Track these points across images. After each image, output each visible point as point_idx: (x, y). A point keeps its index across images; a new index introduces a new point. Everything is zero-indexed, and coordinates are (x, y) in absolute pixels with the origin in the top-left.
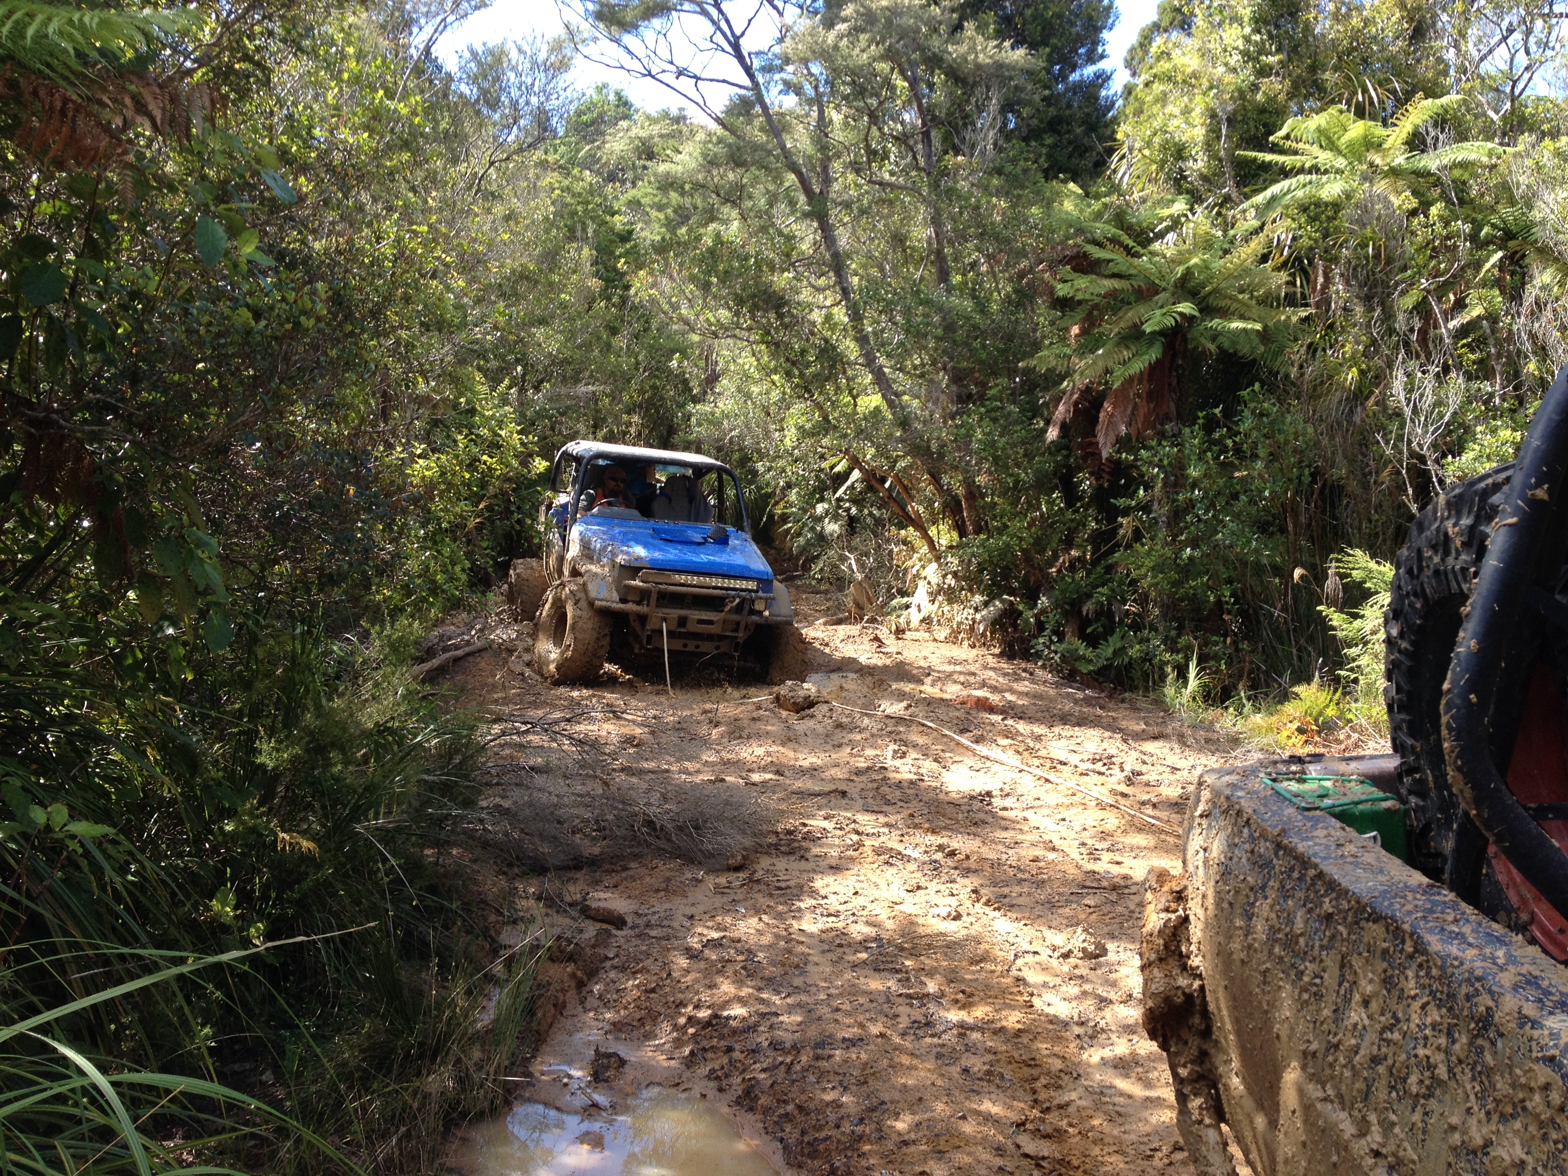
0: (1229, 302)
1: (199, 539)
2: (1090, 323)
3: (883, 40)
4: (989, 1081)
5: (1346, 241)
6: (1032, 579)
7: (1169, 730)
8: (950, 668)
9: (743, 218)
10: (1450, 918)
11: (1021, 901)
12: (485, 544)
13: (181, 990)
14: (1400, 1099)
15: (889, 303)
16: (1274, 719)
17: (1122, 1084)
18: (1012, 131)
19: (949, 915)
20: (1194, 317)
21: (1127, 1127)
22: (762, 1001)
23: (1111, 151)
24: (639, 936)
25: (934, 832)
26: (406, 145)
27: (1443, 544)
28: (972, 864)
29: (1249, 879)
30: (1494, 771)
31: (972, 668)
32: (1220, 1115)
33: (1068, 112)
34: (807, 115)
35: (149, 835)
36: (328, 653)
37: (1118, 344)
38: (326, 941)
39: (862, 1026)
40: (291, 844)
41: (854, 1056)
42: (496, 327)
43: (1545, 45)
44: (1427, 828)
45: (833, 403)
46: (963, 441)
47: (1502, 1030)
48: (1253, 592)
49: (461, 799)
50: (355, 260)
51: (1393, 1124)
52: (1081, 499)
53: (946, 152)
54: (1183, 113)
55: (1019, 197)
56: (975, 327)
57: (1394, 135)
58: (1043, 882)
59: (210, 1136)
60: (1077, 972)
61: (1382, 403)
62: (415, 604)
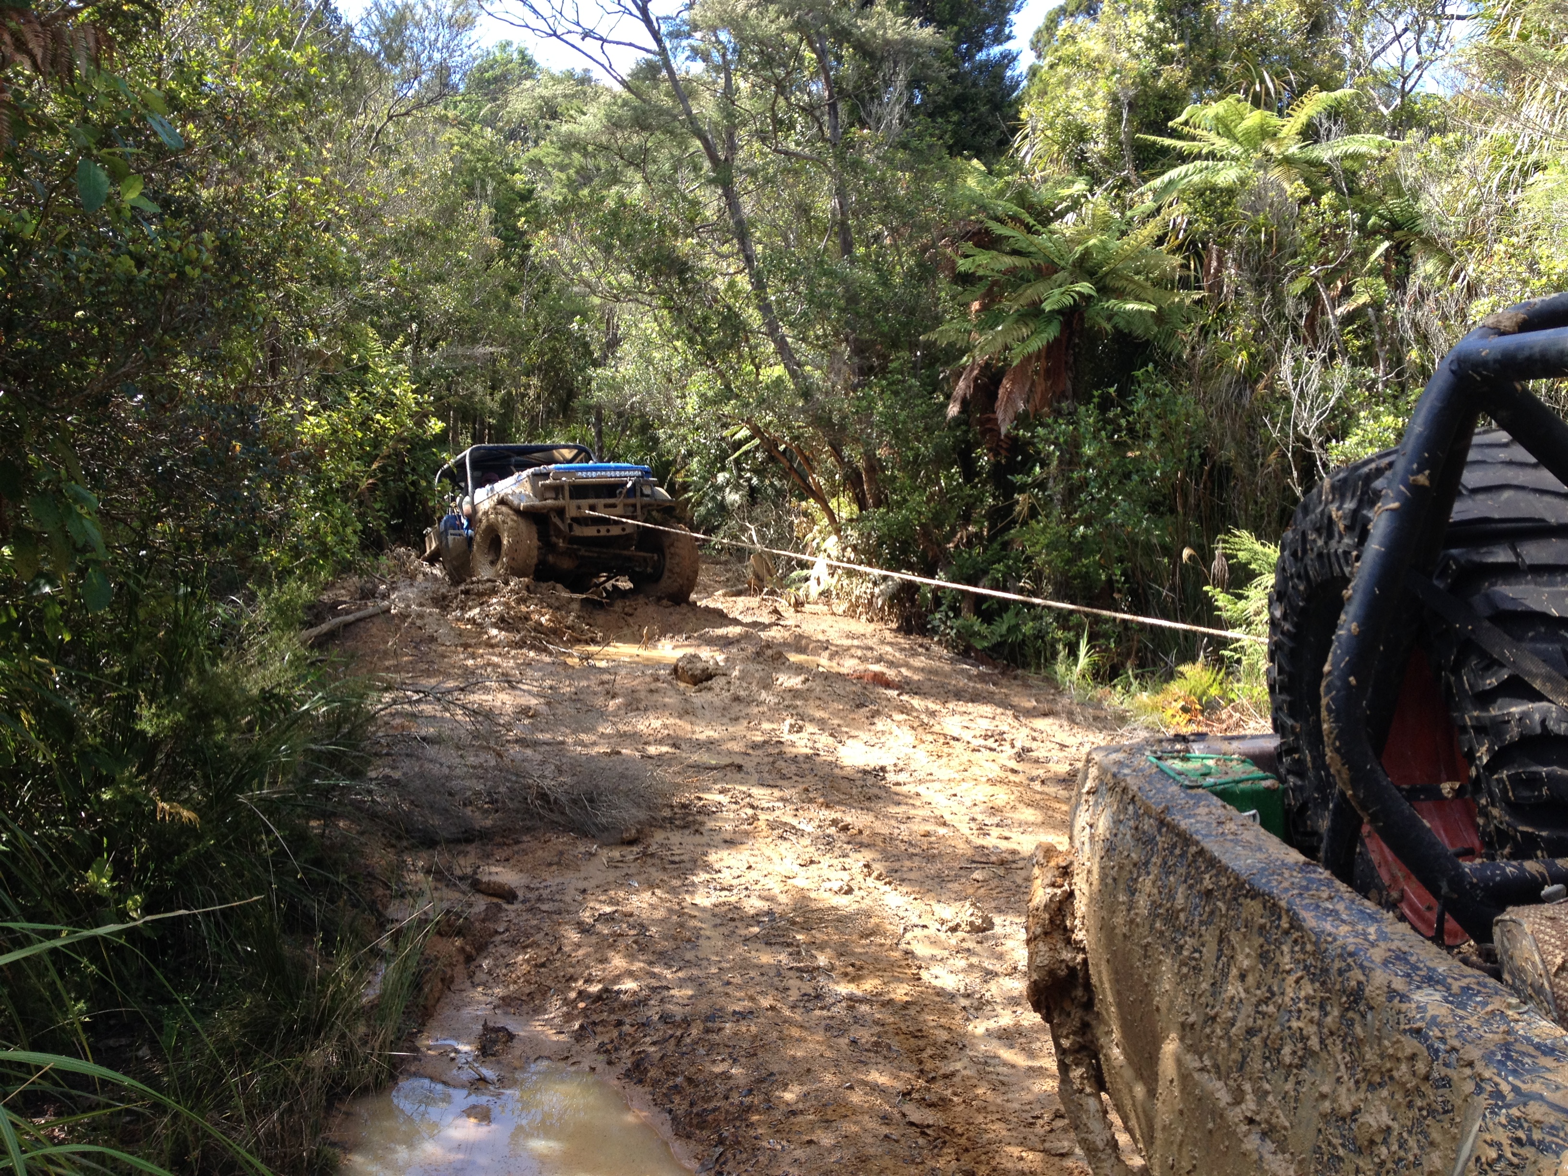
0: (1125, 283)
1: (77, 493)
2: (991, 298)
3: (792, 13)
4: (877, 1052)
5: (1240, 226)
6: (930, 554)
7: (1059, 707)
8: (848, 642)
9: (647, 181)
10: (1325, 895)
11: (912, 875)
12: (377, 506)
13: (54, 963)
14: (1273, 1069)
15: (793, 272)
16: (1160, 698)
17: (1007, 1055)
18: (918, 106)
19: (841, 889)
20: (1091, 296)
21: (1010, 1096)
22: (654, 975)
23: (1014, 131)
24: (530, 910)
25: (828, 806)
26: (301, 95)
27: (1327, 527)
28: (864, 838)
29: (1133, 855)
30: (1370, 753)
31: (870, 643)
32: (1100, 1084)
33: (973, 90)
34: (714, 82)
35: (22, 803)
36: (212, 615)
37: (1017, 321)
38: (207, 914)
39: (752, 999)
40: (170, 814)
41: (744, 1029)
42: (390, 283)
43: (1435, 44)
44: (1304, 807)
45: (735, 372)
46: (865, 413)
47: (1372, 1003)
48: (1143, 572)
49: (349, 769)
50: (243, 209)
51: (1267, 1093)
52: (979, 474)
53: (852, 125)
54: (1085, 97)
55: (925, 171)
56: (878, 300)
57: (1289, 125)
58: (934, 856)
59: (84, 1112)
60: (965, 945)
61: (1270, 387)
62: (304, 566)
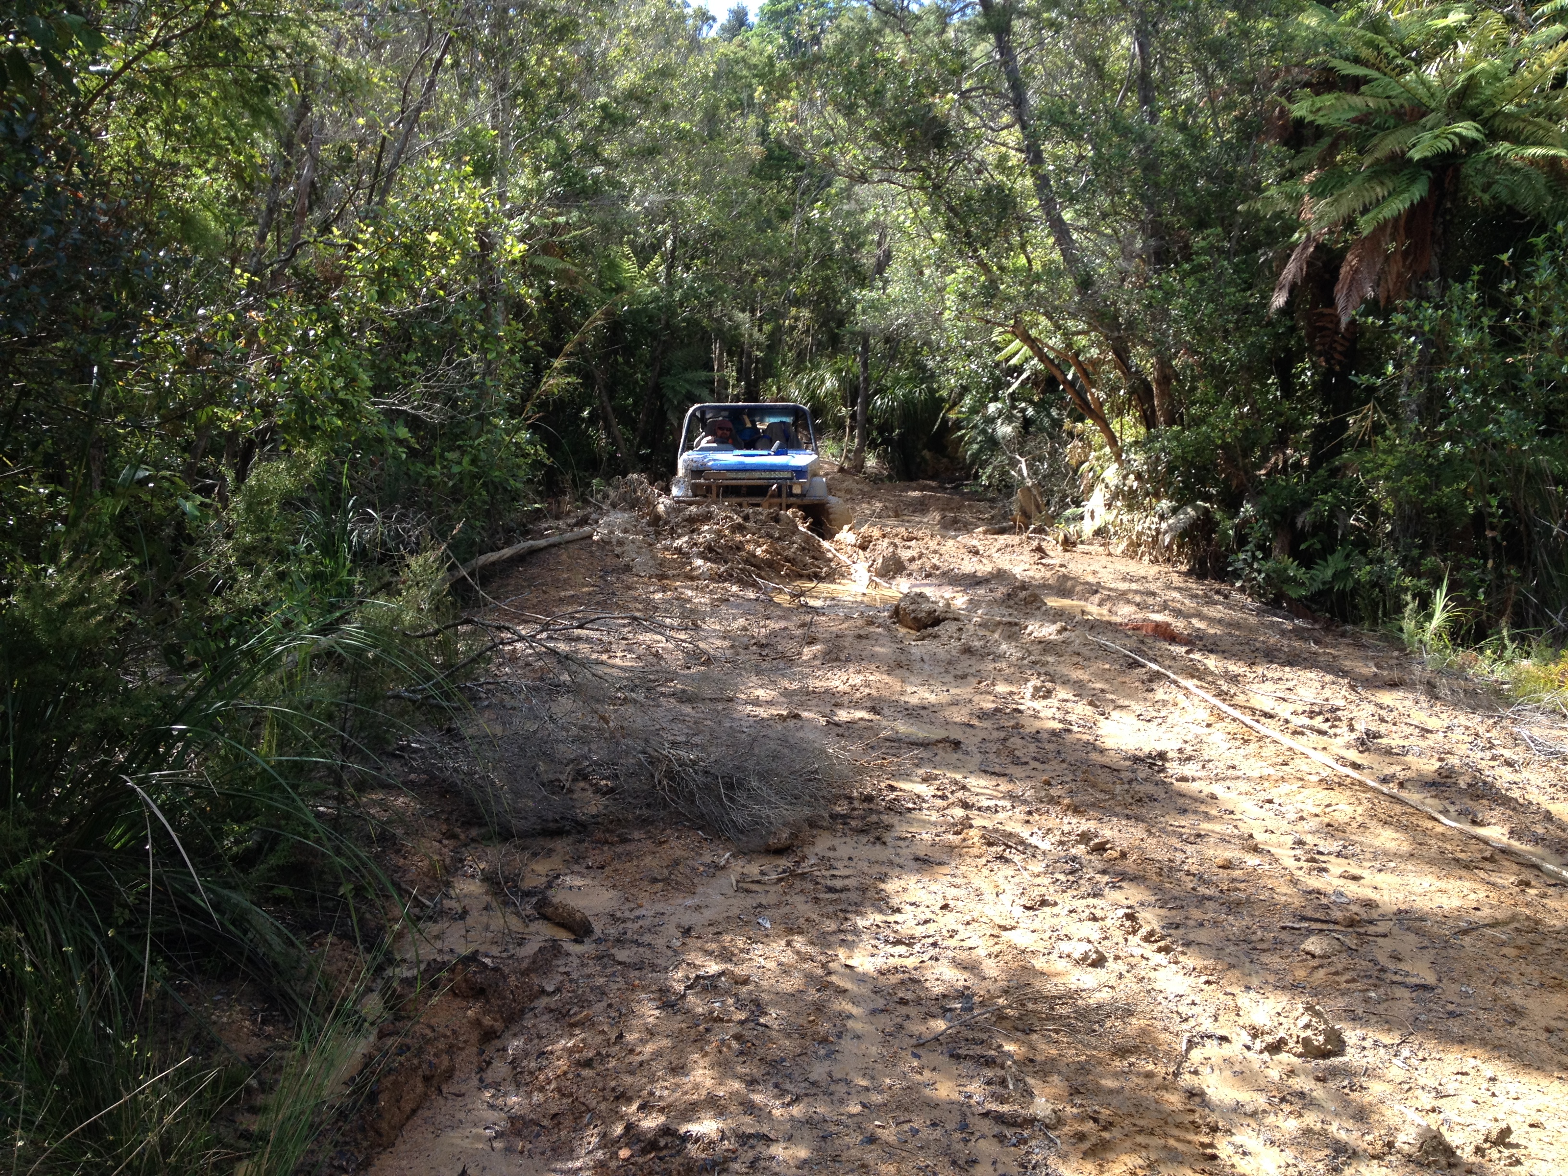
0: (1522, 124)
6: (1234, 483)
7: (1410, 676)
8: (1123, 586)
11: (1203, 936)
16: (1552, 668)
19: (1085, 957)
20: (1475, 142)
24: (601, 957)
25: (1076, 811)
28: (1129, 865)
31: (1152, 587)
37: (1370, 180)
60: (1295, 1084)
